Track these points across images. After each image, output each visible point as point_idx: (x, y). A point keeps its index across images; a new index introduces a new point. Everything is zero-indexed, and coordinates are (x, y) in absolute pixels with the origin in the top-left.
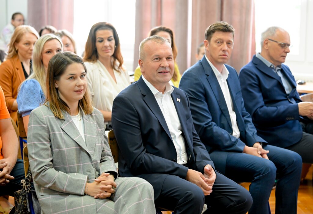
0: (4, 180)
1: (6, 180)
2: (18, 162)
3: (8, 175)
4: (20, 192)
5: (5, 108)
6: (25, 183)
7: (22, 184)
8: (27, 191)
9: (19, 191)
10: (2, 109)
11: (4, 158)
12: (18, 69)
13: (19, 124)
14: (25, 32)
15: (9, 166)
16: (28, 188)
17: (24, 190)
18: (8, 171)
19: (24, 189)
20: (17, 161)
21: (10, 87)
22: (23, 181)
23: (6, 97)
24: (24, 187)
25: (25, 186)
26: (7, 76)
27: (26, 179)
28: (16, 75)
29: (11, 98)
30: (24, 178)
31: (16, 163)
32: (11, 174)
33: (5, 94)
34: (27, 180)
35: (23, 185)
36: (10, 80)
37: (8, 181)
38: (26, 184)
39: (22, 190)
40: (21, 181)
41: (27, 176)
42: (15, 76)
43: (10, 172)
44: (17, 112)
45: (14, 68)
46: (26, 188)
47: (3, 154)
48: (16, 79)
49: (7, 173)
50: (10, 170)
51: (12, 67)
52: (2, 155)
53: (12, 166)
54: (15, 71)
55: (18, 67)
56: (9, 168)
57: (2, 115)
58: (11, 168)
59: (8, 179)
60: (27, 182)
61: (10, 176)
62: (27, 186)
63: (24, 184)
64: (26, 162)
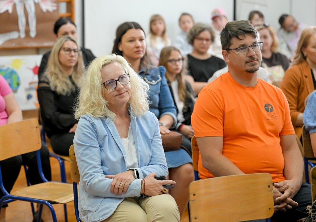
0: (285, 204)
1: (288, 205)
2: (303, 186)
3: (290, 199)
4: (305, 221)
5: (289, 123)
6: (312, 210)
7: (308, 211)
8: (313, 220)
9: (304, 219)
10: (286, 124)
11: (286, 179)
12: (306, 77)
13: (304, 141)
14: (314, 33)
15: (292, 189)
16: (314, 217)
17: (310, 219)
18: (290, 195)
19: (310, 217)
20: (302, 184)
21: (295, 98)
22: (309, 207)
23: (290, 109)
24: (310, 214)
25: (312, 214)
26: (294, 85)
27: (313, 205)
28: (303, 84)
29: (295, 111)
30: (311, 204)
31: (300, 186)
32: (294, 199)
33: (290, 106)
34: (313, 207)
35: (309, 213)
36: (297, 90)
37: (290, 207)
38: (313, 212)
39: (307, 218)
40: (307, 207)
41: (314, 202)
42: (302, 86)
43: (293, 196)
44: (303, 127)
45: (302, 74)
46: (312, 216)
47: (286, 175)
48: (303, 89)
49: (289, 197)
50: (292, 193)
51: (299, 74)
52: (284, 175)
53: (295, 190)
54: (303, 78)
55: (306, 75)
56: (292, 191)
57: (286, 130)
58: (294, 192)
59: (290, 204)
60: (314, 209)
61: (293, 201)
62: (314, 213)
63: (310, 211)
64: (313, 185)
